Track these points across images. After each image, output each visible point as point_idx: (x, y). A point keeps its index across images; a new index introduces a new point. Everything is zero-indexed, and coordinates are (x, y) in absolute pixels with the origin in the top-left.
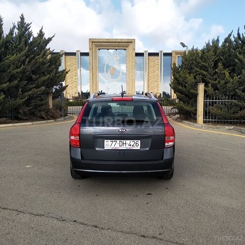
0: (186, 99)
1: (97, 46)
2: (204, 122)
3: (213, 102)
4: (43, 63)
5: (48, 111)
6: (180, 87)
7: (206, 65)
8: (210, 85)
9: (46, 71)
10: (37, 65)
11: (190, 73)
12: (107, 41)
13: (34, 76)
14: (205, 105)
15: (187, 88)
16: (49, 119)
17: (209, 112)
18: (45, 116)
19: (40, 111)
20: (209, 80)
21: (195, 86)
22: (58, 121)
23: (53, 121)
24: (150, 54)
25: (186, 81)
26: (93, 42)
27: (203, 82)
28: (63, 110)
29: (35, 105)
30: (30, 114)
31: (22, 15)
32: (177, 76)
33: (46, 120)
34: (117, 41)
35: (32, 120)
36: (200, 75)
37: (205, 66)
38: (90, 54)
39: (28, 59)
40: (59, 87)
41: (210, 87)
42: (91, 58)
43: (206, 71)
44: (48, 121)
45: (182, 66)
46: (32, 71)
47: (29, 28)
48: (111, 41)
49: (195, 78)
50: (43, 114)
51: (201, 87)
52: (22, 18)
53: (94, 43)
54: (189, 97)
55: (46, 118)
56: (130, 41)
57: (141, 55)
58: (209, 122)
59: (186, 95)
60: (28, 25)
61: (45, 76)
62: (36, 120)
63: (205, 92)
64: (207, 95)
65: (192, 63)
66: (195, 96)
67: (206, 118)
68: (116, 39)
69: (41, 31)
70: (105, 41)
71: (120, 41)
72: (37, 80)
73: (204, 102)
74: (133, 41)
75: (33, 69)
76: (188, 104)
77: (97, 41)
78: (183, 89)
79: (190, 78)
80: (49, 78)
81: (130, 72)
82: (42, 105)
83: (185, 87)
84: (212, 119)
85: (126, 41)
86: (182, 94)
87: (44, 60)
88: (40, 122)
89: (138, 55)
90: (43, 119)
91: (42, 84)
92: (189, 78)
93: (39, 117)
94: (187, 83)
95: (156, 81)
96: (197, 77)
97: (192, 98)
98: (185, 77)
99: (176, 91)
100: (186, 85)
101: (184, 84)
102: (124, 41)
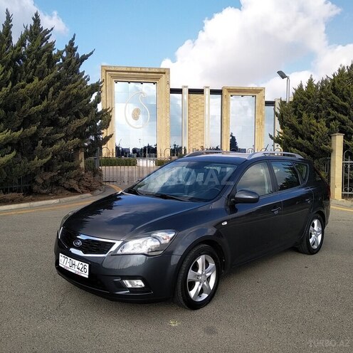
1: (112, 77)
2: (344, 196)
4: (78, 97)
5: (79, 178)
6: (300, 140)
7: (346, 104)
9: (81, 110)
10: (69, 100)
11: (316, 118)
12: (129, 69)
14: (345, 169)
15: (315, 142)
16: (83, 193)
17: (351, 181)
18: (77, 188)
19: (68, 179)
20: (352, 129)
21: (328, 138)
23: (89, 195)
24: (191, 91)
25: (312, 130)
26: (107, 71)
27: (341, 132)
29: (61, 169)
30: (52, 184)
31: (36, 15)
32: (294, 121)
33: (79, 193)
34: (143, 70)
36: (337, 122)
37: (344, 106)
38: (103, 89)
39: (52, 89)
42: (104, 94)
43: (346, 115)
44: (84, 196)
46: (59, 110)
47: (48, 38)
48: (134, 70)
49: (328, 126)
50: (73, 183)
52: (37, 20)
53: (108, 73)
55: (79, 190)
56: (162, 71)
57: (179, 91)
58: (351, 196)
59: (308, 152)
60: (47, 32)
61: (81, 119)
63: (346, 147)
64: (347, 153)
66: (328, 154)
67: (346, 190)
68: (141, 68)
69: (72, 43)
70: (125, 69)
71: (147, 70)
72: (66, 125)
73: (343, 164)
74: (167, 71)
75: (62, 106)
77: (113, 69)
78: (306, 143)
79: (321, 126)
81: (162, 116)
82: (72, 169)
83: (310, 139)
85: (157, 71)
89: (173, 91)
90: (74, 192)
92: (319, 125)
93: (67, 189)
94: (313, 134)
95: (201, 131)
96: (331, 124)
97: (318, 158)
98: (310, 124)
99: (290, 146)
100: (312, 136)
101: (307, 134)
102: (153, 70)
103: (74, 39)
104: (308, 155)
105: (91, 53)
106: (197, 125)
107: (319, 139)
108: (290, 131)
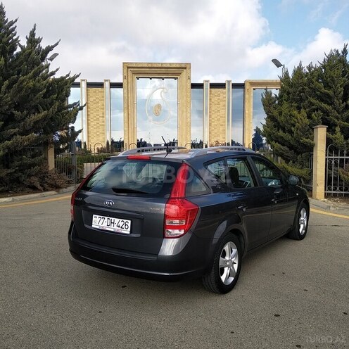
0: (291, 154)
1: (134, 73)
2: (327, 196)
3: (342, 160)
4: (35, 90)
5: (43, 176)
6: (281, 133)
7: (330, 92)
8: (338, 129)
9: (40, 103)
10: (23, 93)
11: (299, 108)
12: (150, 65)
13: (17, 113)
14: (328, 165)
15: (295, 135)
16: (45, 190)
17: (335, 179)
18: (38, 185)
19: (29, 176)
20: (336, 121)
21: (310, 130)
22: (63, 193)
23: (53, 192)
24: (213, 86)
25: (292, 122)
26: (128, 68)
27: (324, 124)
28: (74, 173)
29: (20, 166)
30: (12, 181)
31: (1, 7)
32: (275, 113)
33: (39, 191)
34: (164, 66)
35: (16, 193)
36: (319, 112)
37: (328, 94)
38: (125, 85)
39: (6, 83)
40: (67, 133)
41: (339, 134)
42: (126, 91)
43: (329, 104)
44: (45, 193)
45: (281, 96)
46: (14, 103)
47: (13, 29)
48: (155, 66)
49: (309, 117)
50: (35, 181)
51: (321, 133)
53: (129, 70)
54: (295, 151)
55: (40, 188)
56: (183, 66)
57: (200, 86)
58: (335, 195)
59: (291, 147)
60: (12, 23)
61: (39, 112)
62: (23, 192)
63: (329, 141)
64: (331, 147)
65: (303, 90)
66: (310, 149)
67: (330, 189)
68: (162, 64)
69: (32, 34)
70: (146, 66)
71: (168, 66)
72: (23, 119)
73: (326, 159)
74: (188, 66)
75: (16, 100)
76: (294, 162)
77: (134, 65)
78: (287, 136)
79: (301, 117)
80: (46, 116)
81: (183, 112)
82: (34, 165)
83: (291, 132)
84: (341, 190)
85: (178, 66)
86: (283, 145)
87: (38, 85)
88: (28, 196)
89: (194, 86)
90: (34, 189)
91: (33, 127)
92: (299, 116)
93: (29, 187)
94: (294, 126)
95: (222, 125)
96: (313, 115)
97: (301, 153)
98: (291, 115)
99: (272, 140)
100: (293, 129)
101: (287, 126)
102: (174, 66)
103: (34, 29)
104: (290, 150)
105: (57, 44)
106: (219, 120)
107: (299, 132)
108: (272, 124)
